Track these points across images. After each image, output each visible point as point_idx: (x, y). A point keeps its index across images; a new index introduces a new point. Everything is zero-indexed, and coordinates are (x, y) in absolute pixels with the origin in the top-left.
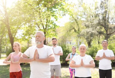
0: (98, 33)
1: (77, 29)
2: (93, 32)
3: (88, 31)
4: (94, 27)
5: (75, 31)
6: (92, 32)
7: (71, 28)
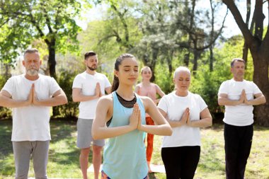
0: (177, 46)
1: (122, 36)
2: (168, 42)
3: (156, 40)
4: (167, 31)
5: (119, 40)
6: (165, 42)
7: (110, 34)
